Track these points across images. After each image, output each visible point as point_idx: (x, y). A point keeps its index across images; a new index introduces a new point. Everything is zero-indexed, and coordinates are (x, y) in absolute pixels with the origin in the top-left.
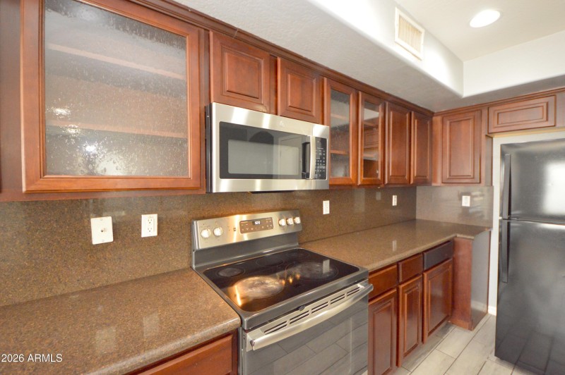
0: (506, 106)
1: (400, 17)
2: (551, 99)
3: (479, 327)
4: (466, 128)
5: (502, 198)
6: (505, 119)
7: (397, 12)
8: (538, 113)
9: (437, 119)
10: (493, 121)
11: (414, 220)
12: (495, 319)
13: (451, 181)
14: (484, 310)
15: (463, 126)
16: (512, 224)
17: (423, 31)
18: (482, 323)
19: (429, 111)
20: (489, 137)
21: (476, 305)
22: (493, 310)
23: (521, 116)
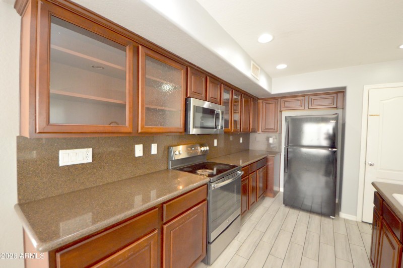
0: (288, 99)
1: (253, 64)
2: (303, 98)
3: (276, 196)
4: (272, 106)
5: (285, 139)
6: (287, 104)
7: (252, 62)
8: (299, 103)
9: (260, 101)
10: (282, 105)
11: (249, 150)
12: (283, 194)
13: (266, 131)
14: (278, 190)
15: (271, 105)
16: (289, 150)
17: (259, 68)
18: (278, 195)
19: (257, 98)
20: (281, 111)
21: (275, 189)
22: (282, 190)
23: (293, 104)
